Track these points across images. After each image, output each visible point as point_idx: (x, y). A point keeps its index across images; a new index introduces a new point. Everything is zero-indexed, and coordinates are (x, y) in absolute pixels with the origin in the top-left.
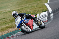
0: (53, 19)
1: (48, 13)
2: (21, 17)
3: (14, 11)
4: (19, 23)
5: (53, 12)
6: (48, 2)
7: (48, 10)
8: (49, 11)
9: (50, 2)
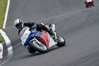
0: (13, 55)
1: (3, 46)
2: (29, 28)
3: (18, 19)
4: (27, 37)
5: (13, 44)
6: (4, 27)
7: (4, 41)
8: (5, 43)
9: (6, 26)
